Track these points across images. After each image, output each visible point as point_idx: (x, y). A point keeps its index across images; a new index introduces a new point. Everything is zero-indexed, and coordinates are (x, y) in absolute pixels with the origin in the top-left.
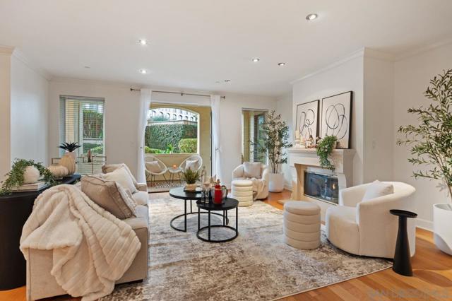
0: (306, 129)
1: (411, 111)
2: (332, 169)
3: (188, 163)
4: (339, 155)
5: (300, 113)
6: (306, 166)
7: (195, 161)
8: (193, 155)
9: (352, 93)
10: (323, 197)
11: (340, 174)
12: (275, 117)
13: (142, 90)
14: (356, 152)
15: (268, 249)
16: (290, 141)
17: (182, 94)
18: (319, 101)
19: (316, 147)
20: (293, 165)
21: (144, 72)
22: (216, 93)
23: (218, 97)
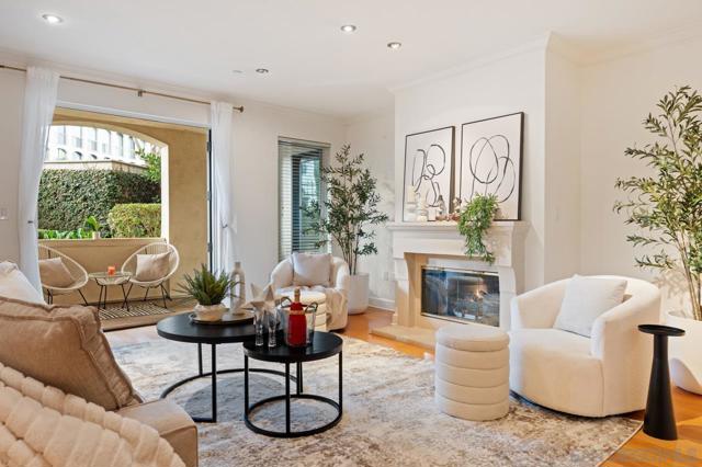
0: (426, 184)
1: (630, 152)
2: (489, 259)
3: (143, 261)
4: (504, 233)
5: (412, 152)
6: (426, 257)
7: (162, 255)
8: (151, 241)
9: (523, 115)
10: (460, 315)
11: (503, 269)
12: (351, 158)
13: (31, 71)
14: (530, 226)
15: (424, 432)
16: (381, 208)
17: (140, 93)
18: (454, 128)
19: (454, 219)
20: (402, 256)
21: (52, 20)
22: (223, 98)
23: (227, 109)
